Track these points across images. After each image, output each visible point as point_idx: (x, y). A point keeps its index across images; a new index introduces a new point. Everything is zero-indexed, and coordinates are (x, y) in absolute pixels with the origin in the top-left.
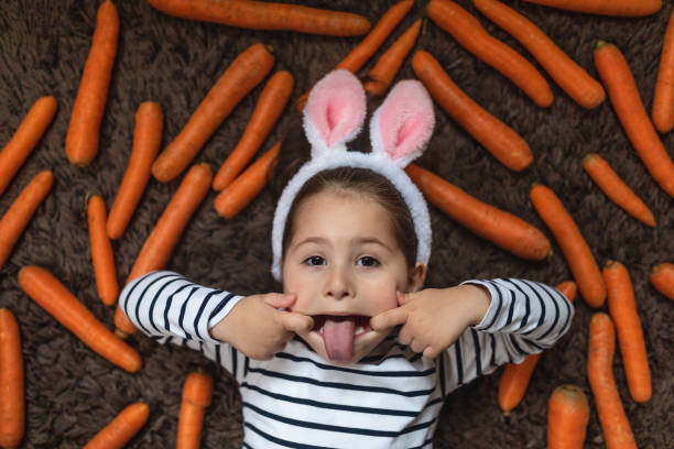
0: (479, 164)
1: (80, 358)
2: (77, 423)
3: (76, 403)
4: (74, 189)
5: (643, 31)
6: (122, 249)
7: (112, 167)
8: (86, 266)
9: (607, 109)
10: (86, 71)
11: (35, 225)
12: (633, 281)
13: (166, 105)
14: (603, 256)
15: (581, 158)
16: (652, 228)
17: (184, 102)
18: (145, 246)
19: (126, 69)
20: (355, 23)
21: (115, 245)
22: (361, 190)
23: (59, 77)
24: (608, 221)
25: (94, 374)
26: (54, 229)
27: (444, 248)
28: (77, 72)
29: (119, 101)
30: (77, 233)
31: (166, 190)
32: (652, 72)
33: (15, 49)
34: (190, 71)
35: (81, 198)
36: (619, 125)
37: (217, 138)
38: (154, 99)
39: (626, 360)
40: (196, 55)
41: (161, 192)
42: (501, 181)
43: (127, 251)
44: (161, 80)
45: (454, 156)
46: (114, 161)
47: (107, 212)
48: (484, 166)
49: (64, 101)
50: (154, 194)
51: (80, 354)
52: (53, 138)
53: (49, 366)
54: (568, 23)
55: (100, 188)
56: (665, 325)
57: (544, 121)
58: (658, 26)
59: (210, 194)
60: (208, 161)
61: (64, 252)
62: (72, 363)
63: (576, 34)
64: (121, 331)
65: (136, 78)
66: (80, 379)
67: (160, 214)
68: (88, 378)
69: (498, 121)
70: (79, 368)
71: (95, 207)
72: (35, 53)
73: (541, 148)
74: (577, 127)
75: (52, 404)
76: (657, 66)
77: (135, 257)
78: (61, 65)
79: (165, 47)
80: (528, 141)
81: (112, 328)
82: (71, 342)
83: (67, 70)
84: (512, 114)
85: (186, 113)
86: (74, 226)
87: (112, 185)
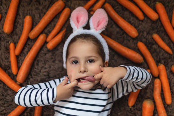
0: (123, 36)
1: (6, 90)
2: (5, 109)
3: (4, 104)
4: (6, 41)
6: (19, 58)
7: (17, 35)
8: (9, 63)
9: (159, 21)
10: (10, 6)
12: (166, 70)
13: (33, 17)
14: (158, 62)
15: (152, 35)
16: (171, 55)
18: (26, 57)
19: (22, 6)
21: (17, 57)
22: (87, 40)
23: (2, 9)
24: (159, 53)
25: (10, 95)
27: (112, 59)
28: (8, 7)
29: (20, 16)
30: (6, 53)
31: (33, 41)
32: (171, 11)
35: (8, 44)
36: (162, 26)
37: (48, 27)
38: (30, 15)
39: (164, 92)
40: (42, 3)
41: (31, 42)
42: (129, 41)
43: (21, 59)
44: (32, 10)
45: (116, 33)
46: (18, 33)
47: (15, 47)
48: (124, 37)
49: (3, 15)
50: (29, 43)
51: (6, 89)
55: (13, 41)
57: (141, 24)
59: (46, 43)
60: (45, 33)
61: (2, 59)
62: (4, 92)
64: (18, 82)
65: (25, 10)
66: (6, 96)
67: (31, 48)
68: (8, 96)
69: (129, 24)
70: (6, 93)
71: (12, 46)
73: (140, 32)
74: (151, 26)
77: (23, 61)
78: (3, 5)
79: (33, 1)
80: (137, 30)
81: (16, 81)
82: (3, 85)
83: (5, 7)
84: (132, 22)
85: (39, 20)
86: (5, 51)
87: (17, 40)
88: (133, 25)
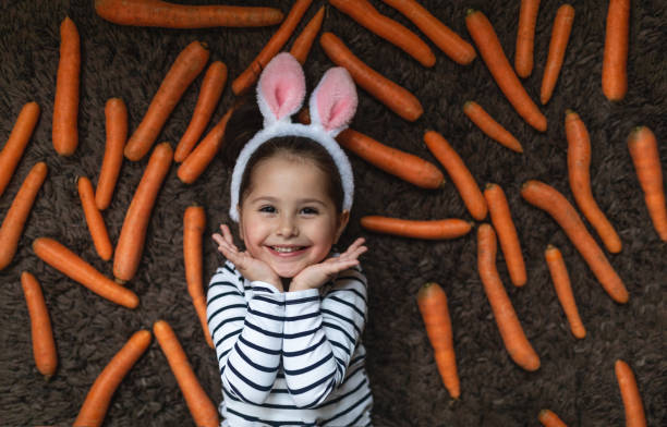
0: (382, 119)
4: (64, 173)
6: (111, 216)
7: (91, 152)
9: (479, 63)
11: (38, 206)
15: (461, 104)
17: (142, 94)
19: (91, 71)
20: (270, 15)
21: (104, 214)
23: (37, 85)
24: (486, 152)
26: (54, 207)
29: (89, 99)
30: (73, 208)
31: (138, 167)
34: (143, 69)
35: (72, 180)
37: (172, 120)
38: (117, 95)
39: (506, 257)
40: (146, 54)
41: (134, 168)
43: (114, 217)
44: (120, 78)
46: (92, 148)
49: (45, 104)
50: (128, 170)
52: (41, 134)
55: (85, 171)
57: (431, 77)
59: (173, 165)
60: (167, 139)
61: (65, 223)
65: (100, 79)
69: (393, 84)
71: (84, 186)
72: (14, 67)
74: (457, 80)
78: (38, 74)
79: (120, 50)
81: (112, 277)
83: (43, 79)
85: (145, 104)
86: (69, 203)
87: (94, 167)
88: (406, 85)
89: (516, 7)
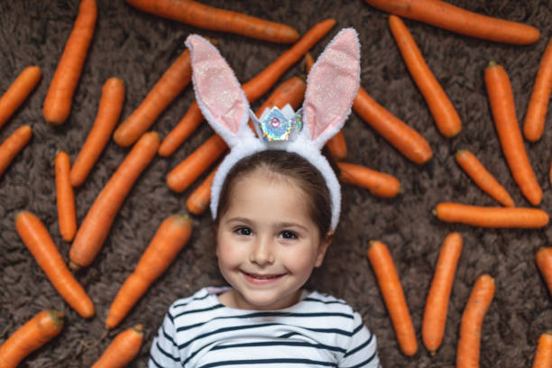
1: (39, 280)
4: (48, 142)
5: (523, 57)
6: (81, 195)
7: (80, 128)
8: (51, 206)
10: (67, 49)
11: (13, 169)
13: (129, 82)
17: (142, 79)
18: (101, 195)
19: (100, 50)
20: (286, 32)
21: (78, 190)
23: (45, 52)
25: (49, 294)
26: (28, 173)
28: (60, 50)
29: (91, 75)
30: (46, 178)
31: (121, 152)
32: (527, 90)
33: (12, 26)
34: (151, 57)
35: (52, 151)
37: (168, 113)
38: (119, 76)
40: (156, 44)
41: (117, 152)
43: (85, 196)
44: (127, 61)
46: (82, 124)
47: (71, 165)
49: (47, 71)
50: (111, 152)
51: (38, 277)
52: (36, 99)
53: (12, 284)
54: (461, 46)
55: (68, 145)
56: (520, 301)
58: (535, 54)
59: (156, 158)
60: (158, 130)
61: (34, 193)
62: (32, 284)
63: (467, 55)
64: (74, 263)
65: (106, 59)
66: (36, 297)
68: (42, 297)
70: (36, 288)
72: (28, 30)
75: (12, 316)
76: (533, 86)
77: (91, 202)
78: (48, 42)
79: (132, 35)
81: (67, 260)
82: (31, 266)
83: (52, 48)
84: (409, 115)
85: (144, 91)
86: (44, 173)
87: (78, 142)
88: (410, 122)
89: (533, 70)
